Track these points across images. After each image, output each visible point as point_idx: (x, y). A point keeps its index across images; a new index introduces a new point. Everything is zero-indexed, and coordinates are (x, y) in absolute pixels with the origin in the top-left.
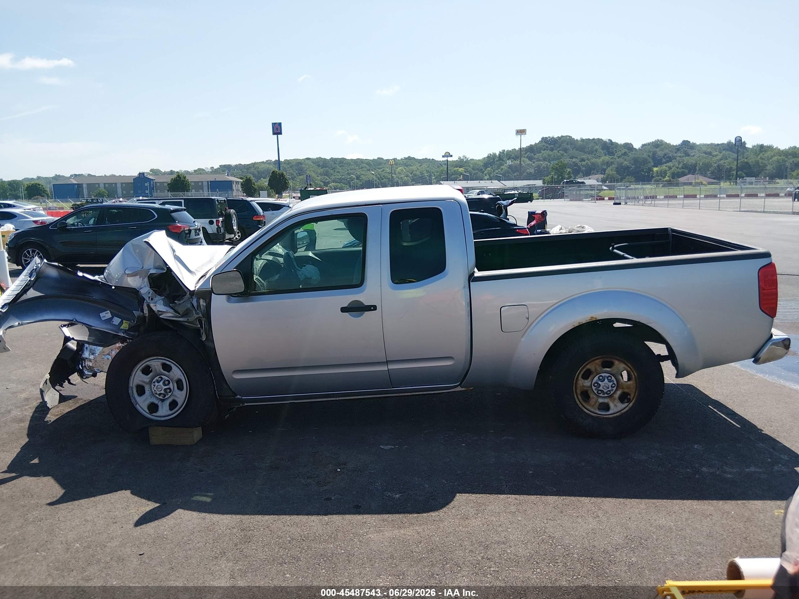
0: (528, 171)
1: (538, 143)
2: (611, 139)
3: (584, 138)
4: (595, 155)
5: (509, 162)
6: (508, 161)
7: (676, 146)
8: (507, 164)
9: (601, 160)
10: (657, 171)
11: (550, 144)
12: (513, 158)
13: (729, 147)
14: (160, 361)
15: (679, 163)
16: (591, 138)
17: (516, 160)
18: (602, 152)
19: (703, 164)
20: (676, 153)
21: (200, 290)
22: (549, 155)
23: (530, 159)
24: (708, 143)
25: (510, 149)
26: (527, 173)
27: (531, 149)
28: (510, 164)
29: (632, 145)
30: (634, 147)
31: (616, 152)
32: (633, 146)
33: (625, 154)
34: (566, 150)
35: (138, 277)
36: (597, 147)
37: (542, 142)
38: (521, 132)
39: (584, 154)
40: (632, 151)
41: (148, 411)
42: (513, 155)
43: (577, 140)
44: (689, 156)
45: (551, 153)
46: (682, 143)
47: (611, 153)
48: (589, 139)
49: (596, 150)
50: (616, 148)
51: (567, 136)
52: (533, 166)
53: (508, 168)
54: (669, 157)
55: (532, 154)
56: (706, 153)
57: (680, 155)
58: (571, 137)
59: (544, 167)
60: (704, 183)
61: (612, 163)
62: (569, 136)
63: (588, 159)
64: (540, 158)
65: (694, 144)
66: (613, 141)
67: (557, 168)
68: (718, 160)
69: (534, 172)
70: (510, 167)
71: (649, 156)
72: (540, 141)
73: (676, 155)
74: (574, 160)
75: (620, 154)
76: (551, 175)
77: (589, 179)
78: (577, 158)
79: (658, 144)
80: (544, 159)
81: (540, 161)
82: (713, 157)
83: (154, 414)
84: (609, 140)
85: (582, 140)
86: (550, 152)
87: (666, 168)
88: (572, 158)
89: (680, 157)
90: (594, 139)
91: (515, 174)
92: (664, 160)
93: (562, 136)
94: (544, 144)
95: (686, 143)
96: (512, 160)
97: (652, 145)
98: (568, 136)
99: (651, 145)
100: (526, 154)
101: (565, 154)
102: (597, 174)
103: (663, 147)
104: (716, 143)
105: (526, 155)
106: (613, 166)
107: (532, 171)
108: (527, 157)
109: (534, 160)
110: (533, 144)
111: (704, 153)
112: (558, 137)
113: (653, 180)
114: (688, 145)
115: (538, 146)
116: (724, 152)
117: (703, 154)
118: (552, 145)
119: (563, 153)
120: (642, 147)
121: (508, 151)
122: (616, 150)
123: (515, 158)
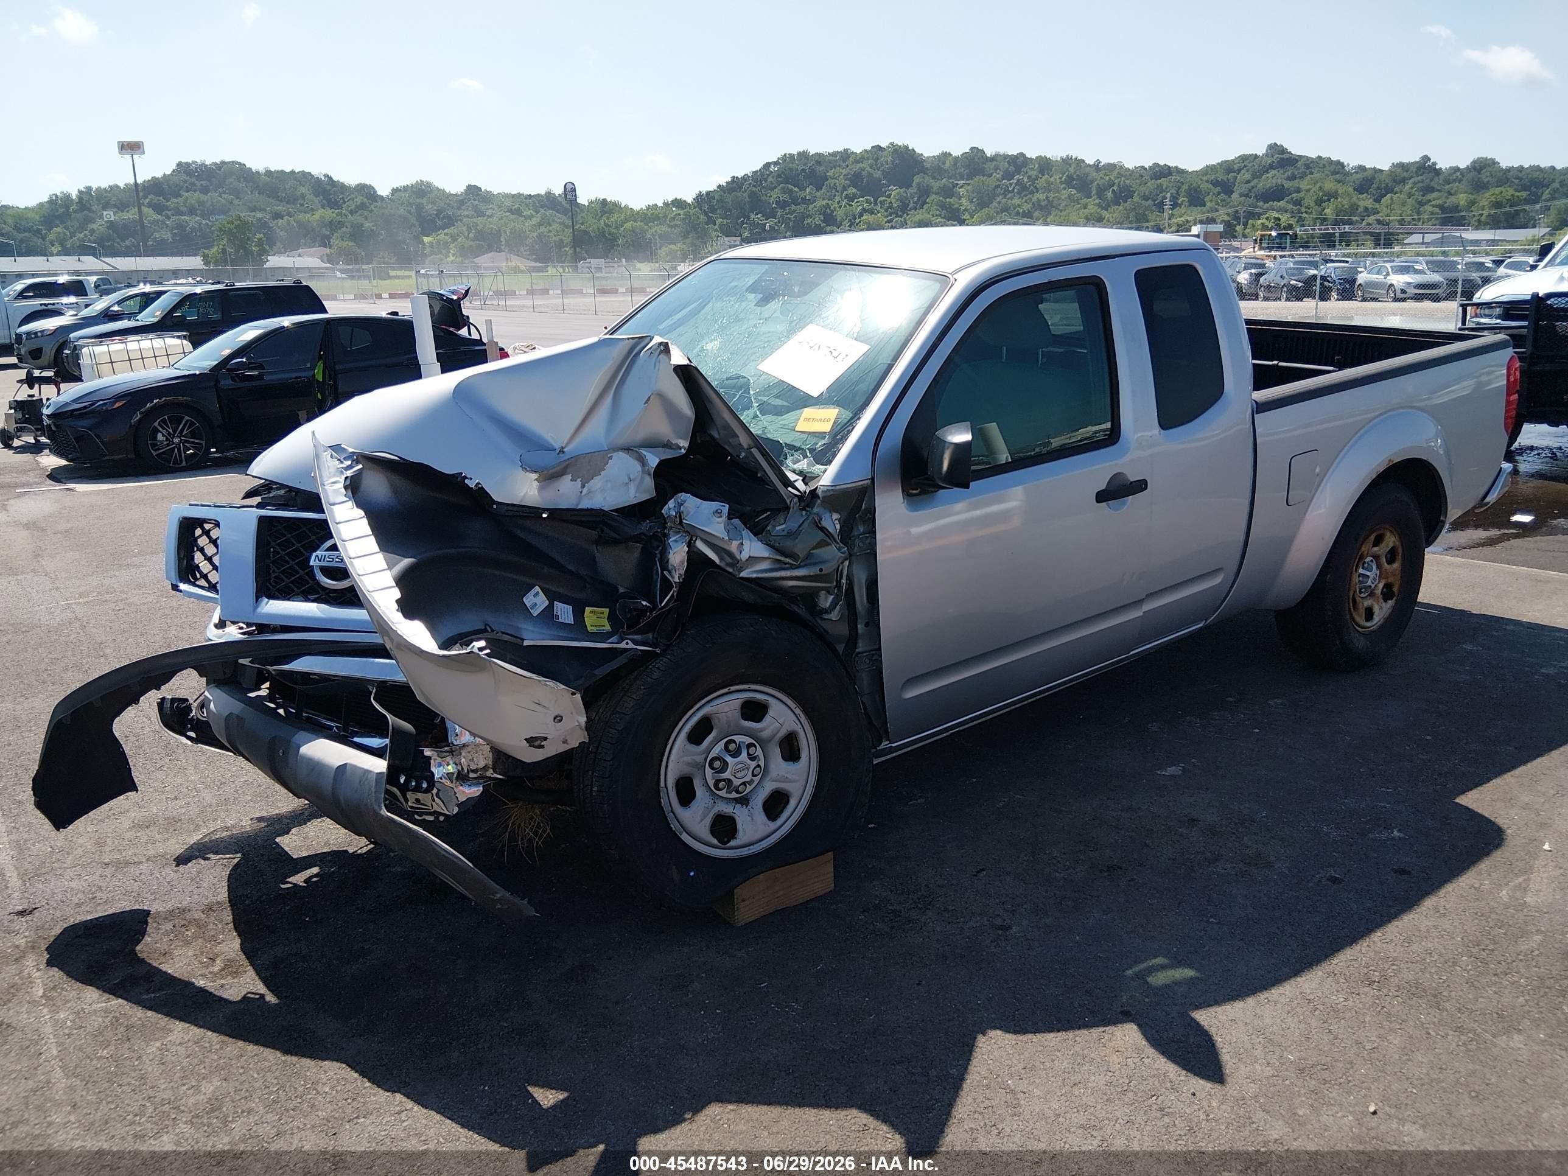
0: (157, 235)
1: (171, 174)
2: (329, 174)
3: (272, 170)
4: (302, 205)
5: (109, 215)
6: (105, 213)
7: (456, 195)
8: (105, 219)
9: (317, 217)
10: (431, 243)
11: (198, 178)
12: (115, 206)
13: (547, 201)
14: (735, 696)
15: (469, 229)
16: (288, 170)
17: (123, 211)
18: (316, 200)
19: (511, 233)
20: (459, 208)
21: (838, 487)
22: (201, 203)
23: (159, 209)
24: (513, 193)
25: (105, 185)
26: (155, 240)
27: (155, 186)
28: (112, 219)
29: (373, 188)
30: (379, 193)
31: (344, 202)
32: (375, 192)
33: (363, 206)
34: (237, 193)
35: (569, 477)
36: (303, 190)
37: (180, 172)
38: (131, 148)
39: (278, 202)
40: (376, 202)
41: (715, 841)
42: (114, 199)
43: (258, 172)
44: (483, 215)
45: (203, 197)
46: (466, 191)
47: (333, 204)
48: (283, 172)
49: (303, 196)
50: (342, 194)
51: (233, 162)
52: (167, 226)
53: (108, 227)
54: (449, 217)
55: (161, 198)
56: (510, 211)
57: (466, 213)
58: (244, 165)
59: (193, 229)
60: (522, 267)
61: (341, 224)
62: (240, 164)
63: (289, 215)
64: (181, 208)
65: (488, 193)
66: (335, 179)
67: (230, 230)
68: (535, 225)
69: (172, 238)
70: (112, 225)
71: (409, 212)
72: (174, 171)
73: (459, 213)
74: (259, 215)
75: (353, 207)
76: (221, 247)
77: (299, 255)
78: (265, 210)
79: (422, 191)
80: (192, 211)
81: (182, 214)
82: (526, 219)
83: (732, 843)
84: (326, 176)
85: (269, 173)
86: (201, 195)
87: (447, 237)
88: (253, 209)
89: (467, 216)
90: (293, 172)
91: (127, 243)
92: (439, 223)
93: (223, 162)
94: (184, 177)
95: (473, 190)
96: (115, 210)
97: (413, 192)
98: (237, 163)
99: (409, 190)
100: (145, 197)
101: (236, 202)
102: (313, 247)
103: (433, 195)
104: (527, 193)
105: (147, 200)
106: (344, 229)
107: (167, 235)
108: (149, 205)
109: (169, 213)
110: (159, 175)
111: (508, 211)
112: (215, 164)
113: (427, 262)
114: (478, 195)
115: (171, 182)
116: (542, 211)
117: (507, 214)
118: (204, 180)
119: (232, 200)
120: (392, 194)
121: (99, 189)
122: (343, 198)
123: (122, 206)
